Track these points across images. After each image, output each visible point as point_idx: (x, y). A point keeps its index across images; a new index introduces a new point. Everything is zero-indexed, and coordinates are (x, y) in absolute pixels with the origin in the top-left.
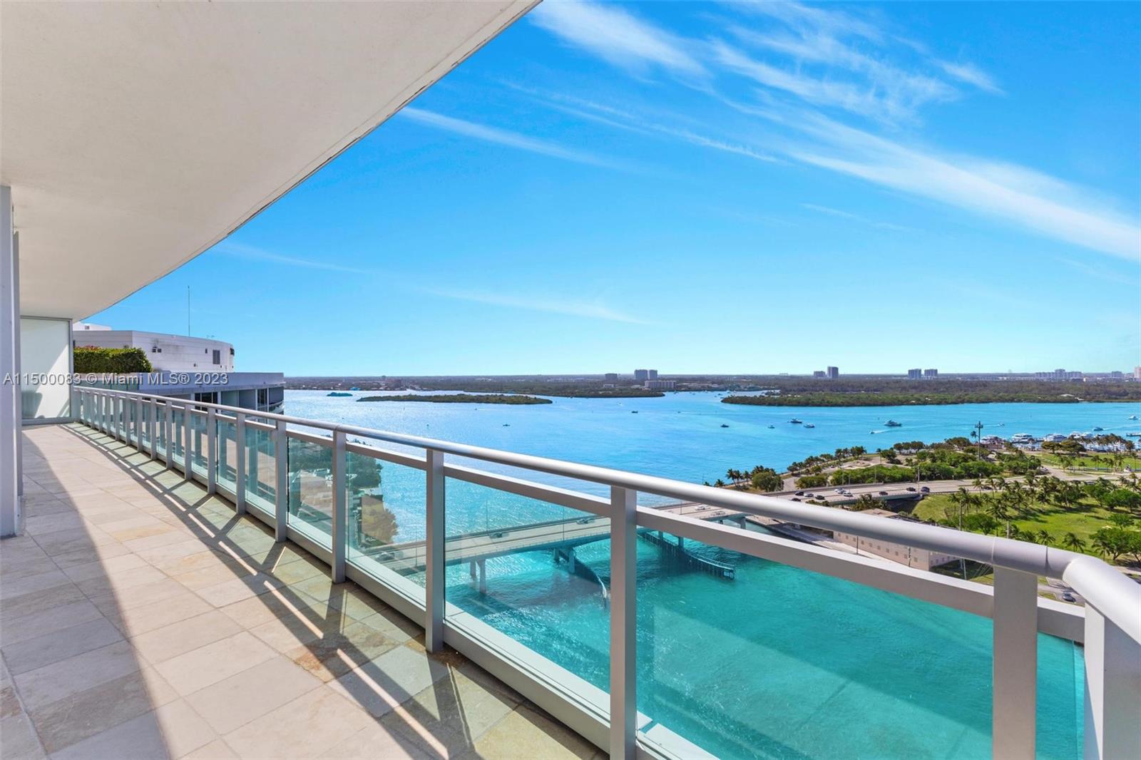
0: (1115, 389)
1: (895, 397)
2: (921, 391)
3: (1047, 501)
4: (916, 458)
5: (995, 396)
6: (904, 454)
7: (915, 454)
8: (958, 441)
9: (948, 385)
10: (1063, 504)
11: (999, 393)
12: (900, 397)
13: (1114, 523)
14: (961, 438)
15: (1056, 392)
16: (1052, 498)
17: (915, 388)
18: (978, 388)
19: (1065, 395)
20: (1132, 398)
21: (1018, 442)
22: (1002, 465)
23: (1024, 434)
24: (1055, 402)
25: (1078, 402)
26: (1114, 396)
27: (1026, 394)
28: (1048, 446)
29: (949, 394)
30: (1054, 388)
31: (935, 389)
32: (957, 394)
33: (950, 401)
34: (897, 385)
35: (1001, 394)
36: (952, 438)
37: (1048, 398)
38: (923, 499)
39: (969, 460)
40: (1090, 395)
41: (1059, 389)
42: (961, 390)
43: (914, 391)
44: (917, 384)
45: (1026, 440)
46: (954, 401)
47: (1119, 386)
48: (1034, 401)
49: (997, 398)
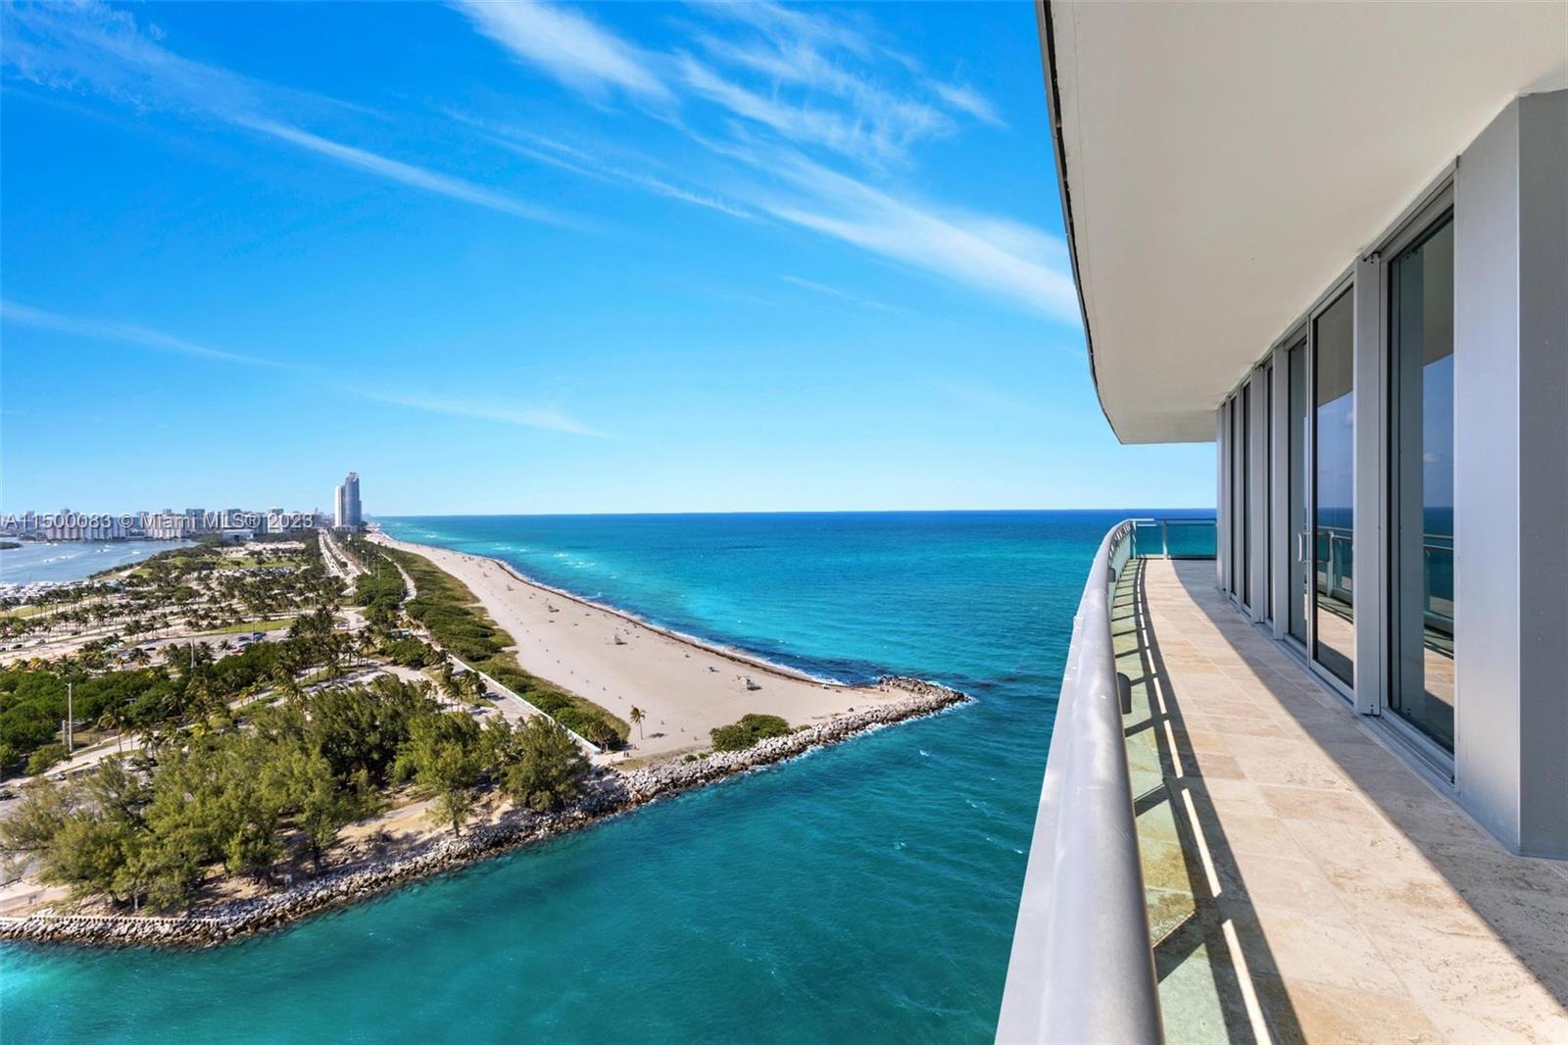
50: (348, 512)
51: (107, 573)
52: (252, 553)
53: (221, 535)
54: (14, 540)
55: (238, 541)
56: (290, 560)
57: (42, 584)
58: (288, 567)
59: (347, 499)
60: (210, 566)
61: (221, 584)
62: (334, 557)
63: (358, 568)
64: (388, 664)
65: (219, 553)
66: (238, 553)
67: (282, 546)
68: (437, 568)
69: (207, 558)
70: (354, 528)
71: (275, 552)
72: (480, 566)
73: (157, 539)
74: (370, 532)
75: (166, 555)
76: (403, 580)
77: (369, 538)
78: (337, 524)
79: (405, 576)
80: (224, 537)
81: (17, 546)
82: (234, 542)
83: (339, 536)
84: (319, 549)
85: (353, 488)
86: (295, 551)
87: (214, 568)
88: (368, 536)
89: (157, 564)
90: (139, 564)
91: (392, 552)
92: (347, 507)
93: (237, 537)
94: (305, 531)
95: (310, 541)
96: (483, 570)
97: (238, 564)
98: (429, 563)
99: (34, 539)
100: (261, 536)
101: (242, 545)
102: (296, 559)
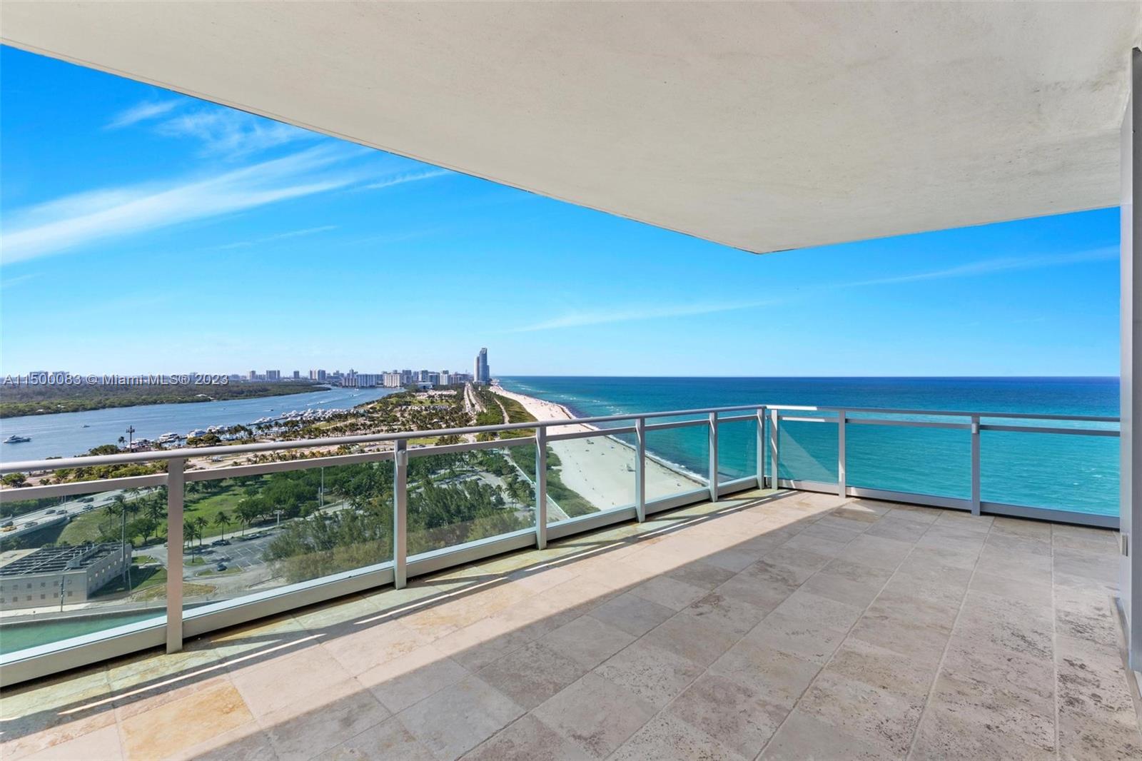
0: (235, 389)
1: (12, 406)
2: (50, 397)
3: (197, 491)
4: (53, 477)
5: (138, 399)
6: (35, 476)
7: (51, 473)
8: (105, 450)
9: (85, 389)
10: (209, 490)
11: (142, 396)
12: (21, 406)
13: (247, 496)
14: (108, 446)
15: (193, 393)
16: (200, 487)
17: (40, 393)
18: (119, 392)
19: (200, 395)
20: (247, 396)
21: (165, 442)
22: (155, 466)
23: (171, 434)
24: (192, 402)
25: (210, 400)
26: (235, 395)
27: (167, 395)
28: (191, 442)
29: (87, 399)
30: (191, 390)
31: (68, 395)
32: (96, 399)
33: (89, 407)
34: (15, 391)
35: (143, 397)
36: (97, 447)
37: (187, 399)
38: (71, 521)
39: (121, 467)
40: (218, 394)
41: (195, 390)
42: (101, 394)
43: (40, 398)
44: (43, 390)
45: (172, 439)
46: (93, 406)
47: (238, 386)
48: (175, 402)
49: (140, 401)
50: (481, 373)
51: (362, 406)
52: (430, 397)
53: (417, 385)
54: (329, 386)
55: (425, 389)
56: (447, 401)
57: (334, 410)
58: (445, 405)
59: (481, 364)
60: (408, 404)
61: (410, 414)
62: (470, 400)
63: (481, 408)
64: (483, 471)
65: (414, 396)
66: (422, 397)
67: (445, 393)
68: (525, 409)
69: (408, 399)
70: (483, 383)
71: (441, 396)
72: (550, 409)
73: (389, 387)
74: (492, 385)
75: (390, 396)
76: (503, 417)
77: (492, 389)
78: (475, 380)
79: (505, 414)
80: (419, 386)
81: (329, 389)
82: (423, 390)
83: (475, 387)
84: (463, 395)
85: (483, 357)
86: (450, 396)
87: (410, 405)
88: (491, 388)
89: (384, 401)
90: (377, 401)
91: (501, 398)
92: (480, 369)
93: (424, 387)
94: (458, 383)
95: (459, 390)
96: (551, 412)
97: (421, 403)
98: (520, 406)
99: (337, 386)
100: (435, 388)
101: (426, 392)
102: (450, 401)
